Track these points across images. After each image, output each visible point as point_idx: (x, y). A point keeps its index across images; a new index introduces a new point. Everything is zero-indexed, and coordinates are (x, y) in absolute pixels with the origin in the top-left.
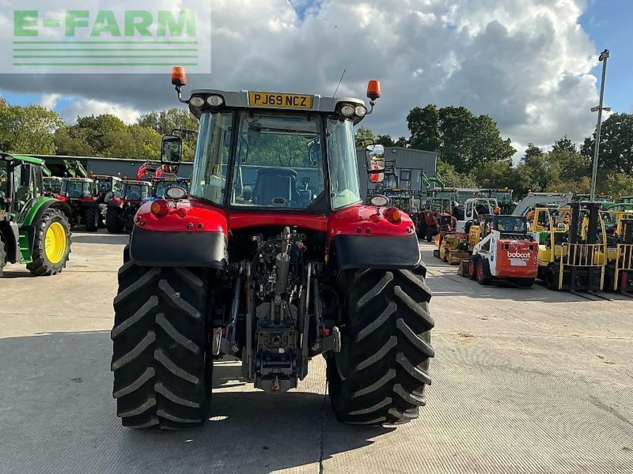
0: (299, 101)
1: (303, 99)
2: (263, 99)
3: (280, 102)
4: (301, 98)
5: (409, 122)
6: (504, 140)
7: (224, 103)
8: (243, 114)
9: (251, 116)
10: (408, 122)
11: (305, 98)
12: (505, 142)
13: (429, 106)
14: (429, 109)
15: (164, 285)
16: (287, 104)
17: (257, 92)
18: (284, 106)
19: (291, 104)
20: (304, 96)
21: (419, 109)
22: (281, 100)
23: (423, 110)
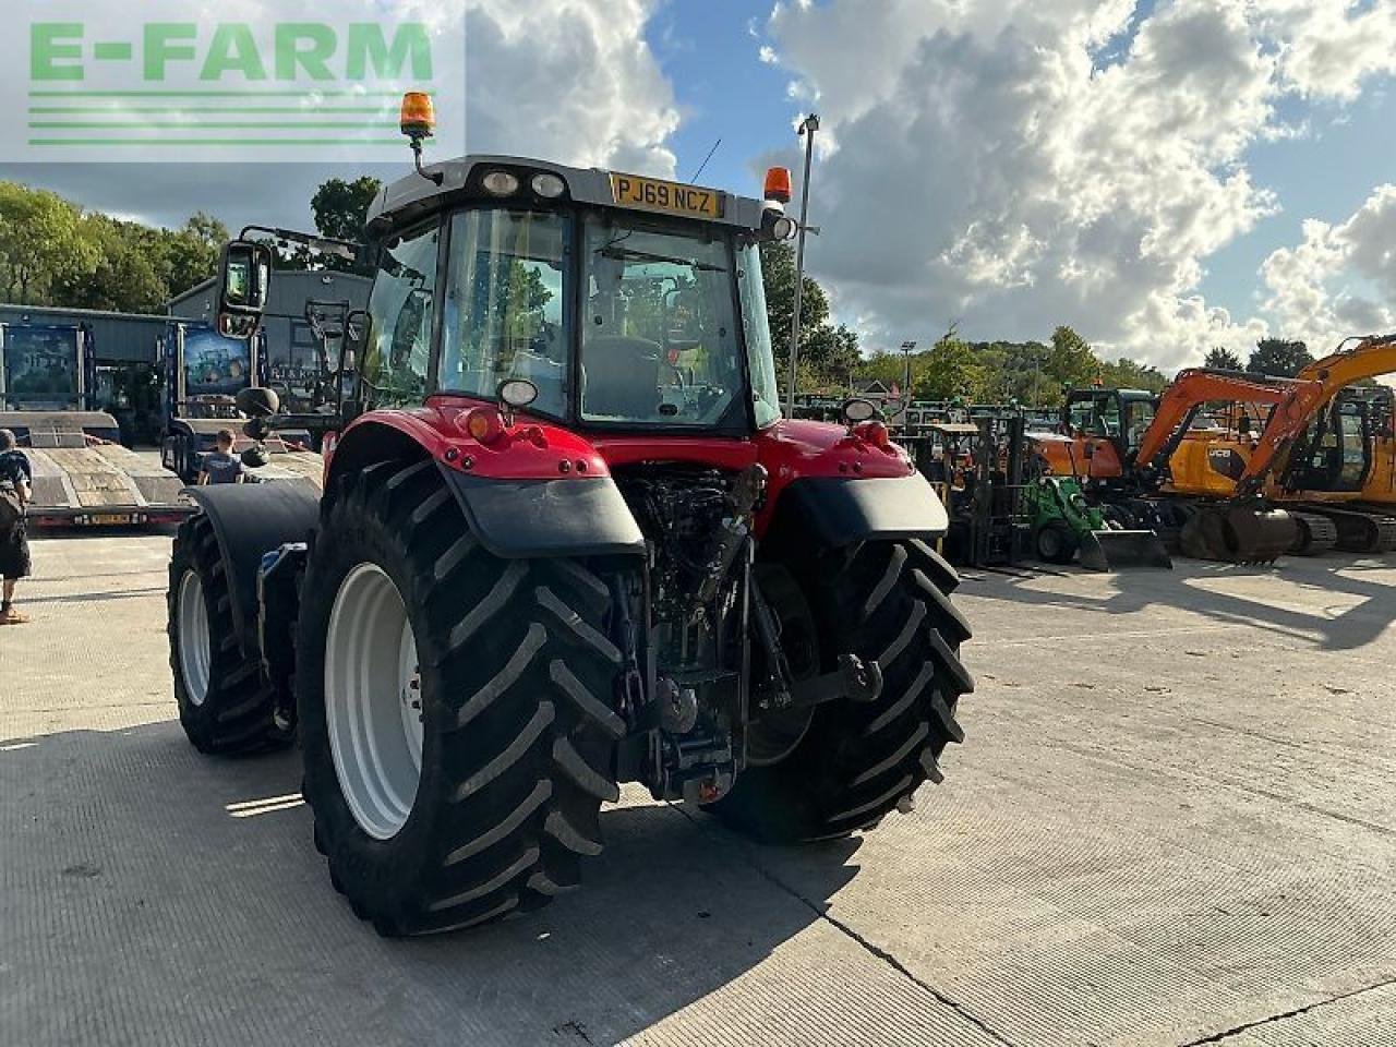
0: (697, 201)
1: (704, 197)
2: (635, 190)
3: (664, 200)
4: (701, 194)
5: (318, 211)
6: (528, 271)
7: (567, 191)
8: (589, 219)
9: (607, 225)
10: (314, 213)
11: (707, 196)
12: (530, 274)
13: (364, 179)
14: (364, 186)
15: (546, 597)
16: (676, 205)
17: (622, 174)
18: (671, 209)
19: (683, 206)
20: (706, 192)
21: (342, 185)
22: (666, 196)
23: (351, 187)
